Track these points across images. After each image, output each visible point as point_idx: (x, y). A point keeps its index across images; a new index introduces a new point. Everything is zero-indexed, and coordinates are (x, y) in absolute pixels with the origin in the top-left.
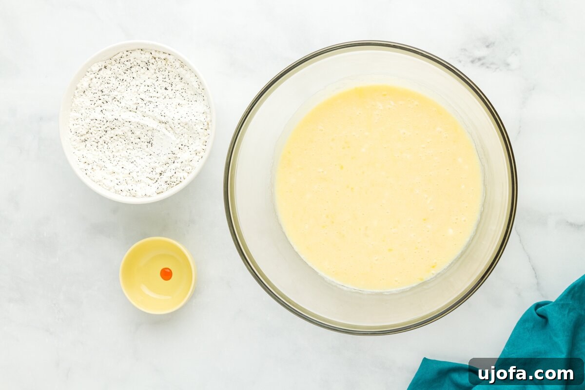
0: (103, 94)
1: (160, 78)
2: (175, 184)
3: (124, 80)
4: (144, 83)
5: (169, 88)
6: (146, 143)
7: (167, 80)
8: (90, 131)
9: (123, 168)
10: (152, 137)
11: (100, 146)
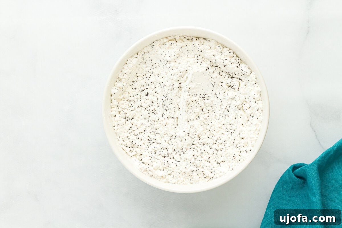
0: (167, 155)
1: (138, 103)
2: (237, 58)
3: (149, 138)
4: (147, 118)
5: (146, 91)
6: (206, 101)
7: (138, 97)
8: (207, 159)
9: (235, 118)
10: (198, 96)
11: (220, 147)
